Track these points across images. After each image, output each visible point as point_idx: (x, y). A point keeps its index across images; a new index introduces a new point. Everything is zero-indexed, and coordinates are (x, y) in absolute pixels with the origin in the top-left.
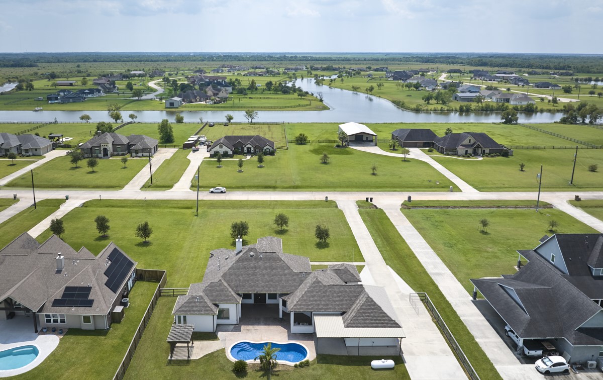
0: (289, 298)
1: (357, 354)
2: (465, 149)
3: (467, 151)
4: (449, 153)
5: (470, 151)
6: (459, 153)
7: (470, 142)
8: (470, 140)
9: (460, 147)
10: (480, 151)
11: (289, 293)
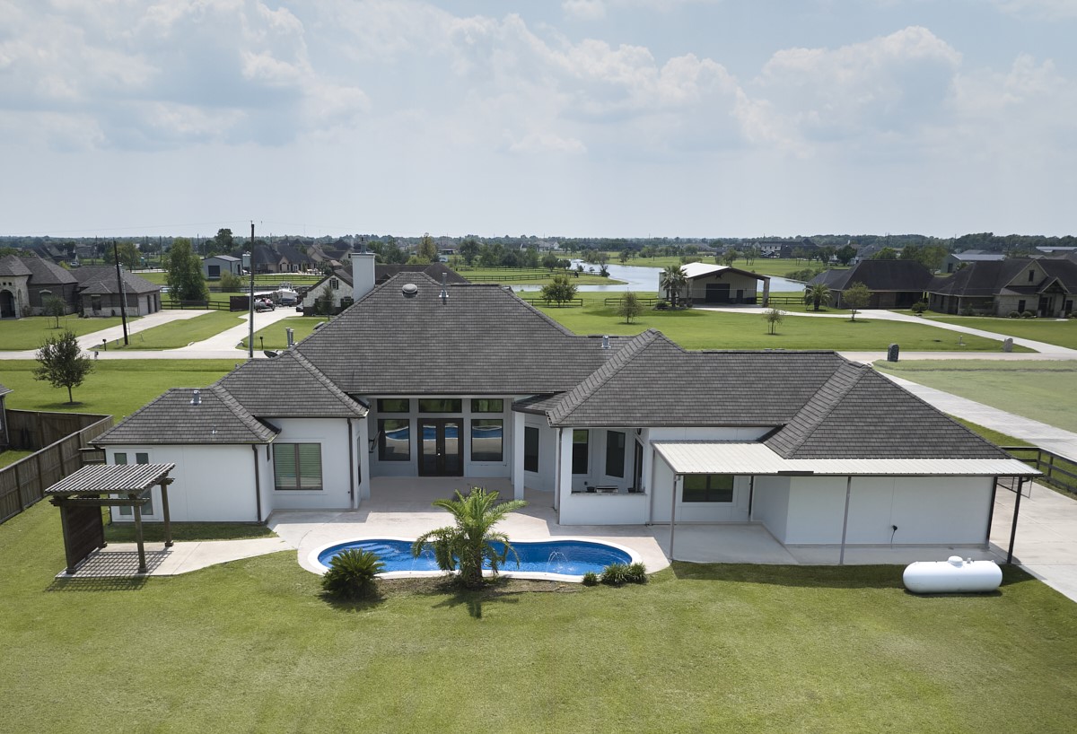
0: (551, 406)
1: (836, 563)
2: (1018, 296)
3: (1022, 304)
4: (974, 310)
5: (1032, 302)
6: (1001, 309)
7: (1031, 278)
8: (1032, 274)
9: (1004, 291)
10: (1058, 304)
11: (550, 391)
